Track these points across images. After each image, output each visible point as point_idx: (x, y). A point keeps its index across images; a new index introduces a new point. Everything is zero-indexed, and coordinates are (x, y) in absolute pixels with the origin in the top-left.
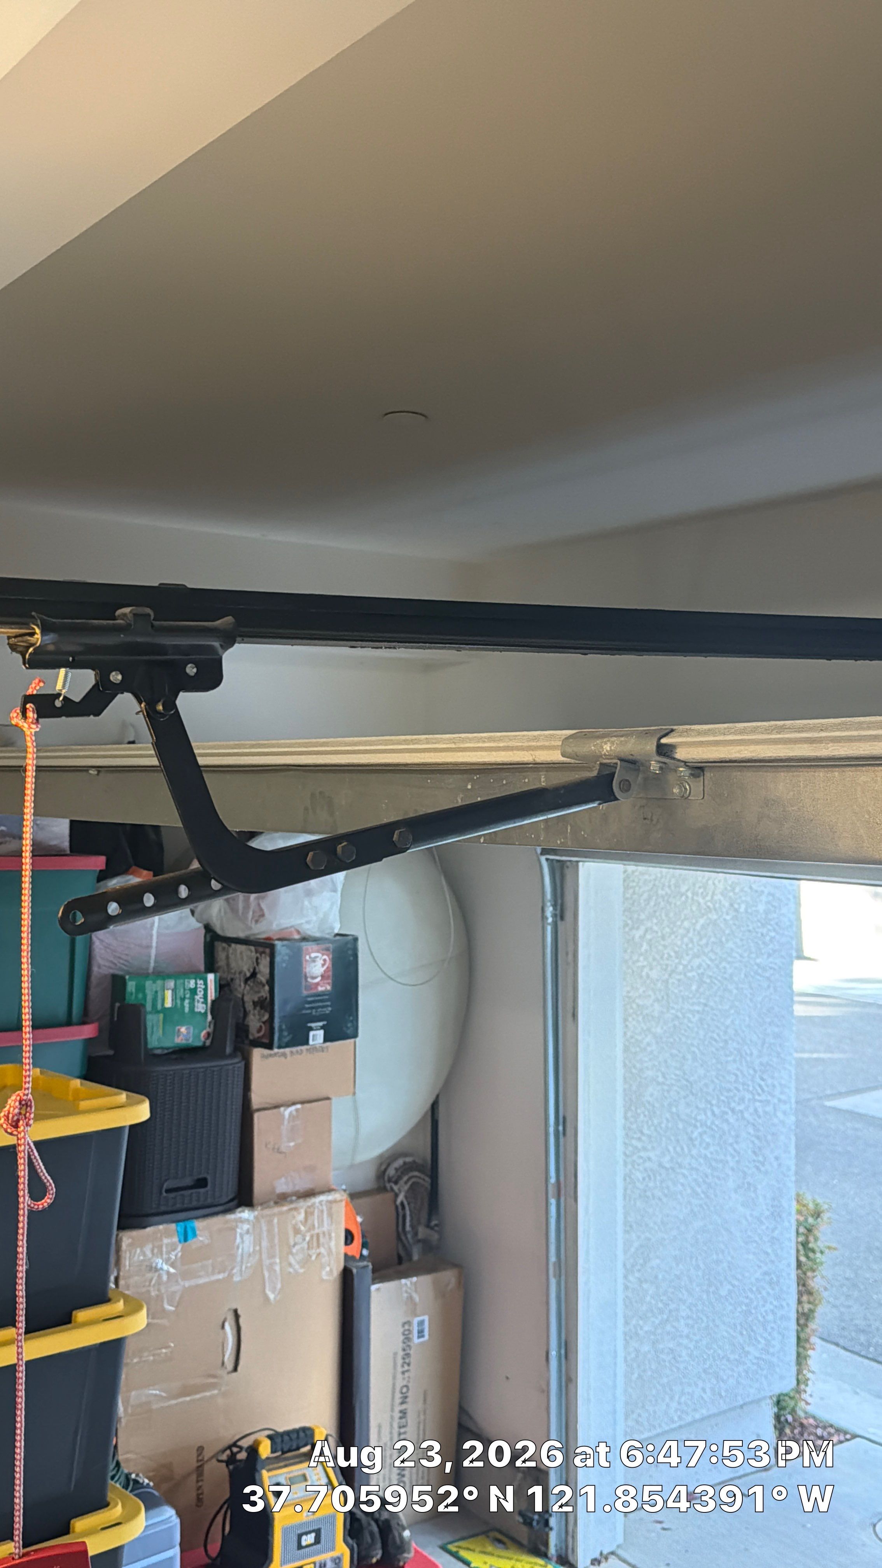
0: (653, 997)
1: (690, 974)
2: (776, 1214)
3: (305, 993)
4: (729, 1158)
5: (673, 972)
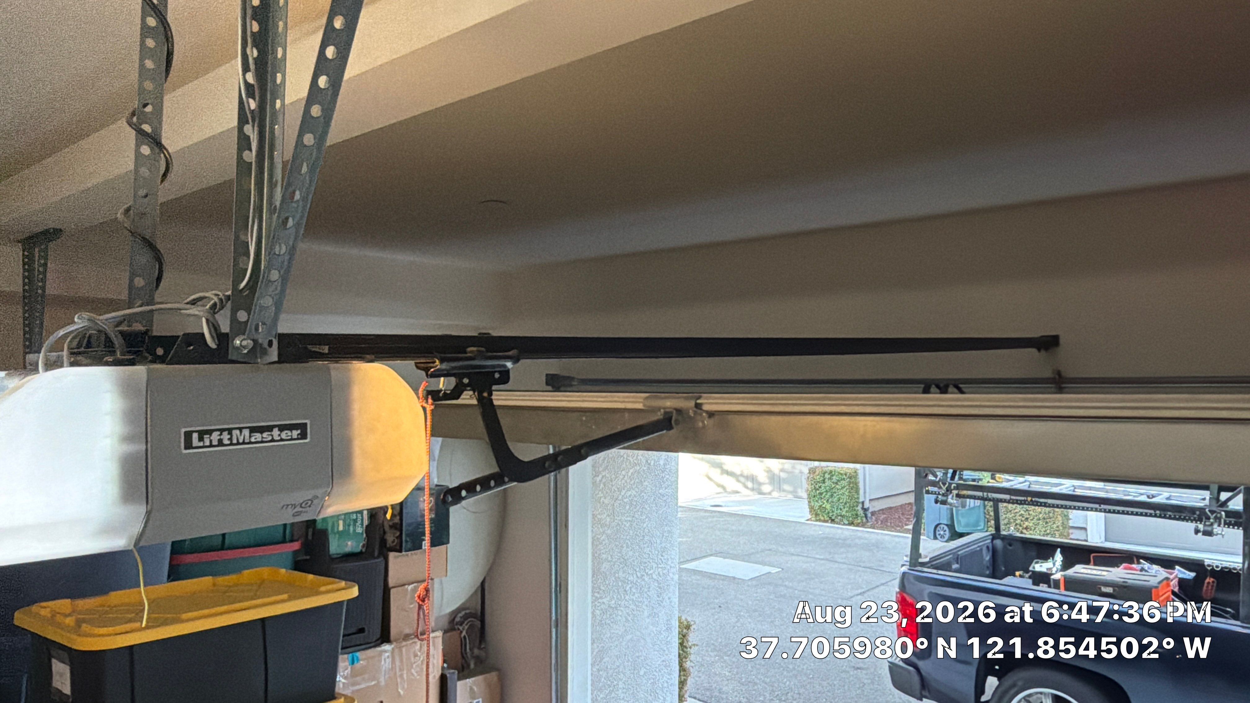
0: (606, 514)
1: (625, 500)
2: (669, 629)
3: (419, 519)
4: (645, 600)
5: (616, 499)
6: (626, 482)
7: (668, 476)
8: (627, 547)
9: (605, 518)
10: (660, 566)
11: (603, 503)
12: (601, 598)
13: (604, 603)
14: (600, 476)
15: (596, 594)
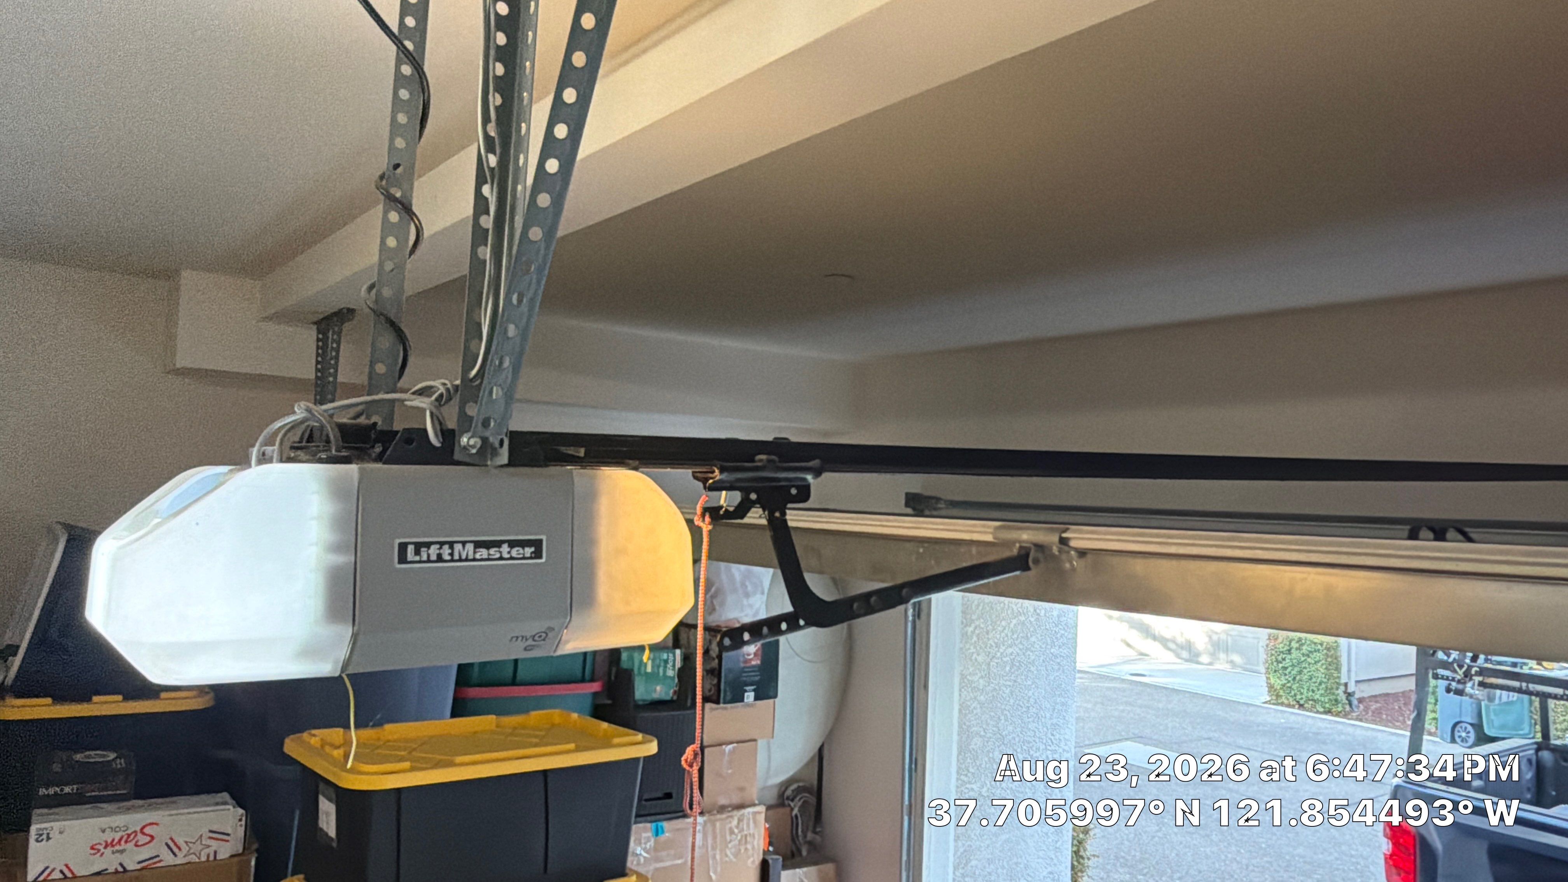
0: (979, 675)
1: (1005, 659)
3: (742, 665)
4: (1027, 790)
5: (993, 657)
6: (1007, 636)
7: (1063, 632)
8: (1006, 720)
9: (978, 680)
10: (1049, 747)
11: (976, 660)
12: (970, 783)
13: (972, 789)
14: (973, 626)
15: (963, 777)
